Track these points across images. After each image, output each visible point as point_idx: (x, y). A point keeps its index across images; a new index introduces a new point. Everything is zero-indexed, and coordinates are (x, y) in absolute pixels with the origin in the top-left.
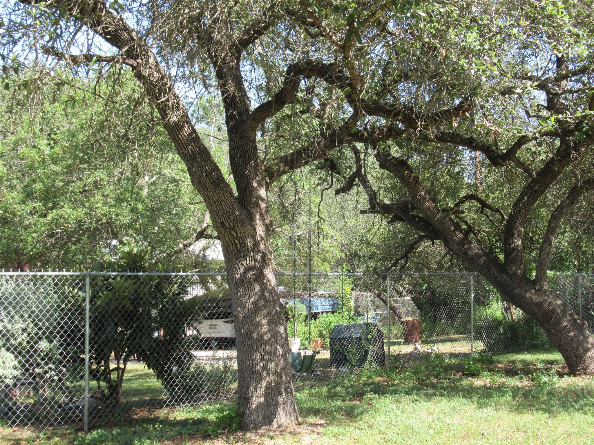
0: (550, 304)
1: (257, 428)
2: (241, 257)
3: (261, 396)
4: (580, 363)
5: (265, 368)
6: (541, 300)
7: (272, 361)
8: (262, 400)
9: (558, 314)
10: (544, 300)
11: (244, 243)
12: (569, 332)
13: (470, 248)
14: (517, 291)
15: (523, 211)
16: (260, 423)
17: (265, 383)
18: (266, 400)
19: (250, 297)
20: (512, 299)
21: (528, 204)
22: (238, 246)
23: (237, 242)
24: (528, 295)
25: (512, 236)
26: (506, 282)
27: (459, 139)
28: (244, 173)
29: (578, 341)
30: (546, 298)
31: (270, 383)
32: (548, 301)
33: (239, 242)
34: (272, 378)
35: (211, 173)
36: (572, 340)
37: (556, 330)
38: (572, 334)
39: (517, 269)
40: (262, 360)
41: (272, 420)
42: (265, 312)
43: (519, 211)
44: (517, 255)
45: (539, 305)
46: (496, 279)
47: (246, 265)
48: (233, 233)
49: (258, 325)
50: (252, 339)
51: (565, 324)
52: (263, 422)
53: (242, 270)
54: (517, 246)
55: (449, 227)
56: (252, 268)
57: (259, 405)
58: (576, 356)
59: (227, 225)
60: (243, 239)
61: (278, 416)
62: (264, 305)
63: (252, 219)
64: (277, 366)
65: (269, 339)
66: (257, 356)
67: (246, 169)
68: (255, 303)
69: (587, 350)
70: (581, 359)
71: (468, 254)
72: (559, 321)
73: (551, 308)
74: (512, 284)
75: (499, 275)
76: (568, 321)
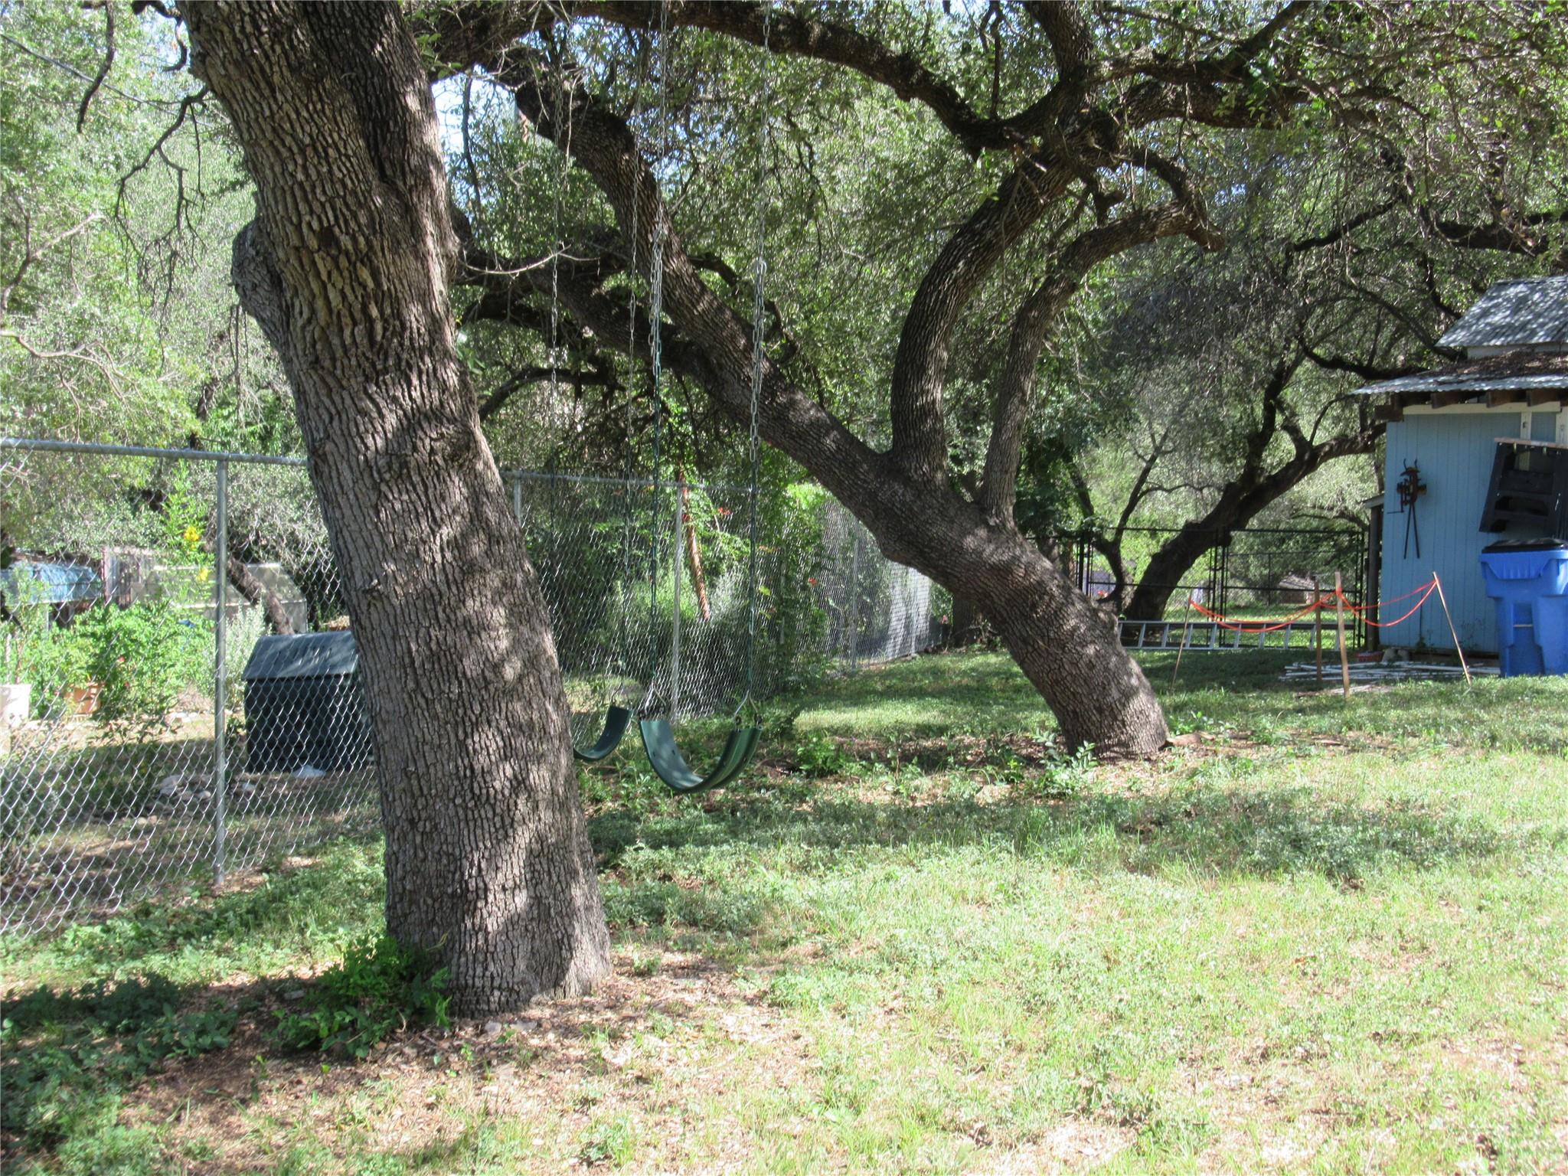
0: (1030, 568)
1: (514, 1004)
2: (386, 371)
3: (516, 886)
4: (1111, 727)
5: (519, 783)
6: (1005, 558)
8: (521, 899)
9: (1052, 597)
10: (1015, 558)
11: (398, 315)
12: (1083, 644)
13: (792, 403)
14: (939, 530)
15: (952, 302)
16: (523, 982)
17: (524, 837)
18: (536, 900)
19: (436, 524)
20: (922, 553)
21: (966, 282)
22: (379, 327)
23: (375, 312)
24: (970, 542)
25: (922, 370)
26: (903, 503)
28: (367, 53)
29: (1107, 669)
30: (1018, 552)
31: (541, 839)
32: (1024, 559)
33: (381, 312)
34: (546, 815)
35: (291, 29)
36: (1091, 666)
37: (1049, 641)
38: (1091, 650)
39: (934, 470)
40: (507, 753)
41: (563, 970)
42: (494, 580)
43: (944, 302)
44: (934, 430)
45: (1004, 571)
46: (872, 495)
47: (407, 404)
48: (365, 274)
49: (475, 628)
50: (461, 677)
51: (1073, 622)
52: (530, 977)
53: (391, 420)
54: (933, 402)
55: (733, 338)
56: (436, 415)
57: (512, 922)
58: (1100, 711)
59: (345, 241)
60: (396, 303)
61: (578, 954)
62: (488, 553)
63: (416, 232)
65: (520, 678)
66: (487, 742)
67: (374, 39)
68: (457, 545)
69: (1129, 694)
70: (1115, 719)
71: (789, 421)
72: (1058, 615)
73: (1033, 578)
74: (923, 509)
75: (882, 484)
76: (1079, 615)
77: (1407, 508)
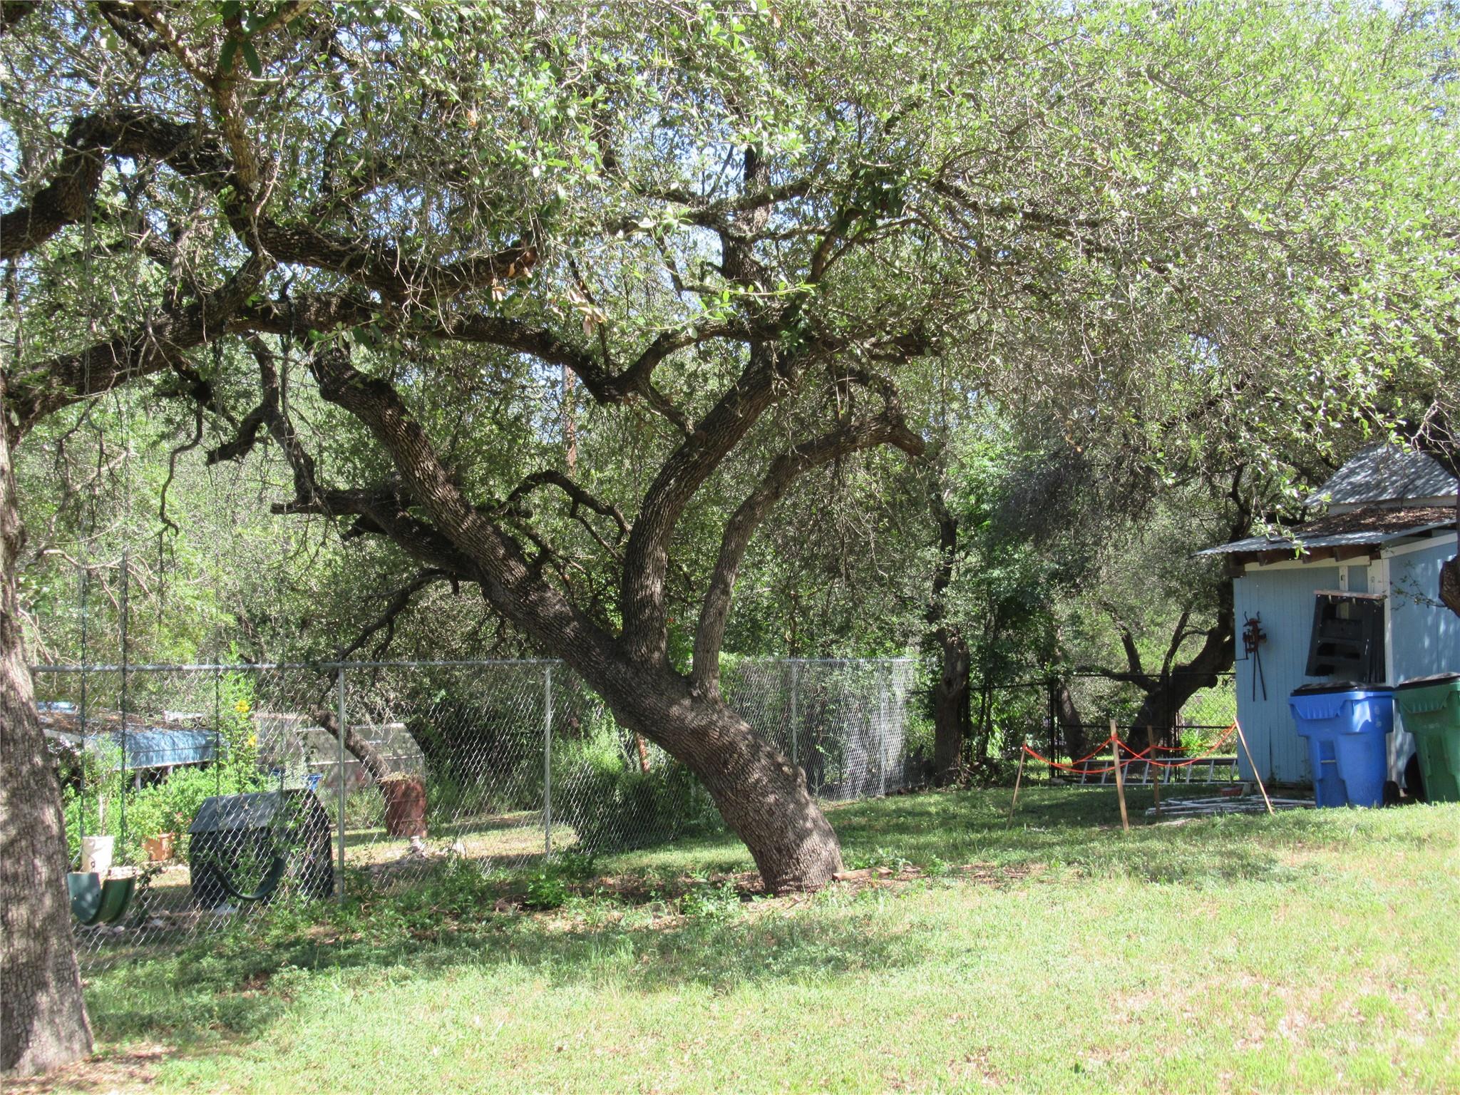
0: (724, 731)
4: (788, 865)
6: (704, 723)
7: (20, 900)
9: (741, 755)
10: (712, 723)
12: (765, 794)
13: (542, 599)
14: (651, 701)
15: (666, 512)
18: (3, 1004)
20: (639, 721)
21: (677, 496)
24: (675, 710)
25: (640, 570)
26: (625, 680)
27: (516, 335)
29: (785, 815)
30: (715, 717)
31: (11, 958)
32: (720, 723)
36: (771, 812)
37: (736, 792)
38: (771, 799)
39: (651, 651)
41: (18, 1056)
43: (658, 513)
44: (651, 618)
45: (700, 734)
46: (602, 674)
51: (756, 776)
54: (652, 595)
55: (494, 549)
58: (779, 851)
61: (33, 1044)
64: (33, 912)
69: (803, 835)
70: (791, 857)
71: (537, 615)
72: (744, 770)
73: (726, 739)
74: (639, 685)
75: (610, 664)
76: (764, 768)
77: (1251, 655)
